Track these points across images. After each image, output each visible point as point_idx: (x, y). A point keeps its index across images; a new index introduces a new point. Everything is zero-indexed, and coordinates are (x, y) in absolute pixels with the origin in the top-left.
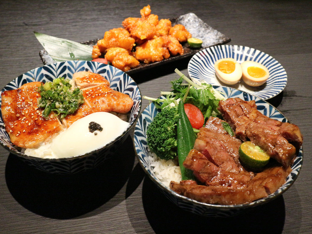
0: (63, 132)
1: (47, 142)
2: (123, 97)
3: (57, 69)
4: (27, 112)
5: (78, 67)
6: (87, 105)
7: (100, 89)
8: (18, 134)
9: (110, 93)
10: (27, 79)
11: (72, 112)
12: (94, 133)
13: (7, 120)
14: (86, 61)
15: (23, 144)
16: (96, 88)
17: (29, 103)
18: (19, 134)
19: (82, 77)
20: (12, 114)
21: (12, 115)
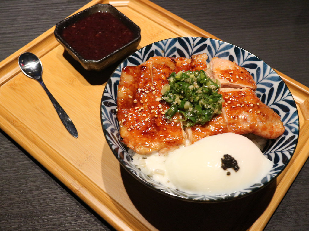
0: (184, 148)
1: (162, 153)
2: (272, 119)
3: (194, 46)
4: (146, 100)
5: (221, 51)
6: (223, 118)
7: (245, 96)
8: (130, 128)
9: (256, 107)
10: (156, 50)
11: (203, 123)
12: (226, 172)
13: (121, 104)
14: (235, 46)
15: (134, 146)
16: (239, 93)
17: (152, 88)
18: (132, 129)
19: (224, 68)
20: (129, 98)
21: (129, 100)
